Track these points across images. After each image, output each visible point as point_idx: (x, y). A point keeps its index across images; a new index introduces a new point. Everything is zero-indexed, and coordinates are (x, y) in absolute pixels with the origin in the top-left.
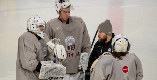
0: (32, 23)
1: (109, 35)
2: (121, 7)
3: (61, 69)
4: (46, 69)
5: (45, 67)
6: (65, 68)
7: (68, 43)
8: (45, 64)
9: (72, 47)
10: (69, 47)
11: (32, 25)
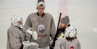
0: (13, 21)
1: (67, 25)
2: (66, 7)
3: (35, 46)
4: (26, 47)
5: (26, 46)
6: (38, 45)
7: (40, 28)
8: (25, 44)
9: (42, 31)
10: (40, 31)
11: (13, 22)
